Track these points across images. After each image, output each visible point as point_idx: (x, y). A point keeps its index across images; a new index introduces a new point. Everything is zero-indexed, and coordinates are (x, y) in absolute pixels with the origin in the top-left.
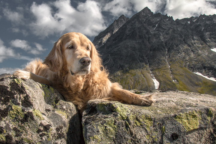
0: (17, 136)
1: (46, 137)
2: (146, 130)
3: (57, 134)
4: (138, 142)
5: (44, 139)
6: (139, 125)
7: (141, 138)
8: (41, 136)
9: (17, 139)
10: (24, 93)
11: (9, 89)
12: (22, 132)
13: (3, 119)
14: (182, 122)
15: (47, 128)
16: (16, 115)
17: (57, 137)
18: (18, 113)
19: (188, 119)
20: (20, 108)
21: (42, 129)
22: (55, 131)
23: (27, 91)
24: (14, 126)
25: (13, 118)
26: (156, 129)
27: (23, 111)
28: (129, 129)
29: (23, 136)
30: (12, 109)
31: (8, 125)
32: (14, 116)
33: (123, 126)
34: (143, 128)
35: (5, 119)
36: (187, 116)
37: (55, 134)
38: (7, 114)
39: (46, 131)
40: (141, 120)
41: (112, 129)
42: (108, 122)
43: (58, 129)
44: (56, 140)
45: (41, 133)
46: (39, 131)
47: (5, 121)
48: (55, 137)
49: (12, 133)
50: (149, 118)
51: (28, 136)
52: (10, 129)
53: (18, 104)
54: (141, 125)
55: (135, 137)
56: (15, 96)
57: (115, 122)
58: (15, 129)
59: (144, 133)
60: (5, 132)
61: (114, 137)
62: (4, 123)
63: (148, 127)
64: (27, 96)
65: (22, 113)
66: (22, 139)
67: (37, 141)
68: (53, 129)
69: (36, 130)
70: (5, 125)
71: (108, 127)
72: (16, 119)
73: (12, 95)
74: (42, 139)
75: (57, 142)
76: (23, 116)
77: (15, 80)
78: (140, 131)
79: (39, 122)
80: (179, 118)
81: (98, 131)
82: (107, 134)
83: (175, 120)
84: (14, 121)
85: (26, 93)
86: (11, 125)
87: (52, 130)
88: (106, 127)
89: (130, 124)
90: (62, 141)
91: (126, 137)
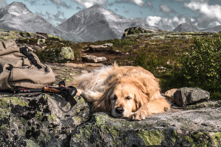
0: (37, 128)
1: (52, 131)
2: (113, 138)
3: (62, 131)
4: (105, 144)
5: (51, 132)
6: (108, 133)
7: (108, 143)
8: (50, 130)
9: (37, 130)
10: (46, 105)
11: (37, 102)
12: (40, 127)
13: (32, 118)
14: (143, 137)
15: (55, 126)
16: (39, 117)
17: (61, 133)
18: (40, 116)
19: (150, 136)
20: (41, 113)
21: (51, 126)
22: (60, 129)
23: (49, 103)
24: (37, 123)
25: (37, 118)
26: (121, 138)
27: (42, 115)
28: (99, 134)
29: (40, 129)
30: (37, 114)
31: (34, 122)
32: (38, 117)
33: (96, 132)
34: (111, 135)
35: (33, 119)
36: (149, 133)
37: (60, 130)
38: (35, 116)
39: (54, 128)
40: (110, 130)
41: (88, 132)
42: (87, 127)
43: (63, 128)
44: (59, 134)
45: (50, 129)
46: (49, 127)
47: (33, 120)
48: (60, 132)
49: (35, 127)
50: (116, 129)
51: (43, 129)
52: (34, 124)
53: (41, 111)
54: (109, 133)
55: (103, 141)
56: (40, 106)
57: (91, 128)
58: (37, 125)
59: (111, 139)
60: (31, 125)
61: (89, 138)
62: (32, 120)
63: (115, 136)
64: (48, 106)
65: (42, 116)
66: (40, 131)
67: (47, 133)
68: (60, 128)
69: (47, 126)
70: (32, 122)
71: (87, 131)
72: (38, 119)
73: (38, 105)
74: (50, 132)
75: (59, 135)
76: (42, 118)
77: (43, 96)
78: (108, 137)
79: (51, 122)
80: (141, 134)
81: (79, 132)
82: (85, 135)
83: (136, 134)
84: (37, 120)
85: (47, 104)
86: (36, 122)
87: (58, 128)
88: (85, 130)
89: (101, 131)
90: (63, 136)
91: (97, 139)
